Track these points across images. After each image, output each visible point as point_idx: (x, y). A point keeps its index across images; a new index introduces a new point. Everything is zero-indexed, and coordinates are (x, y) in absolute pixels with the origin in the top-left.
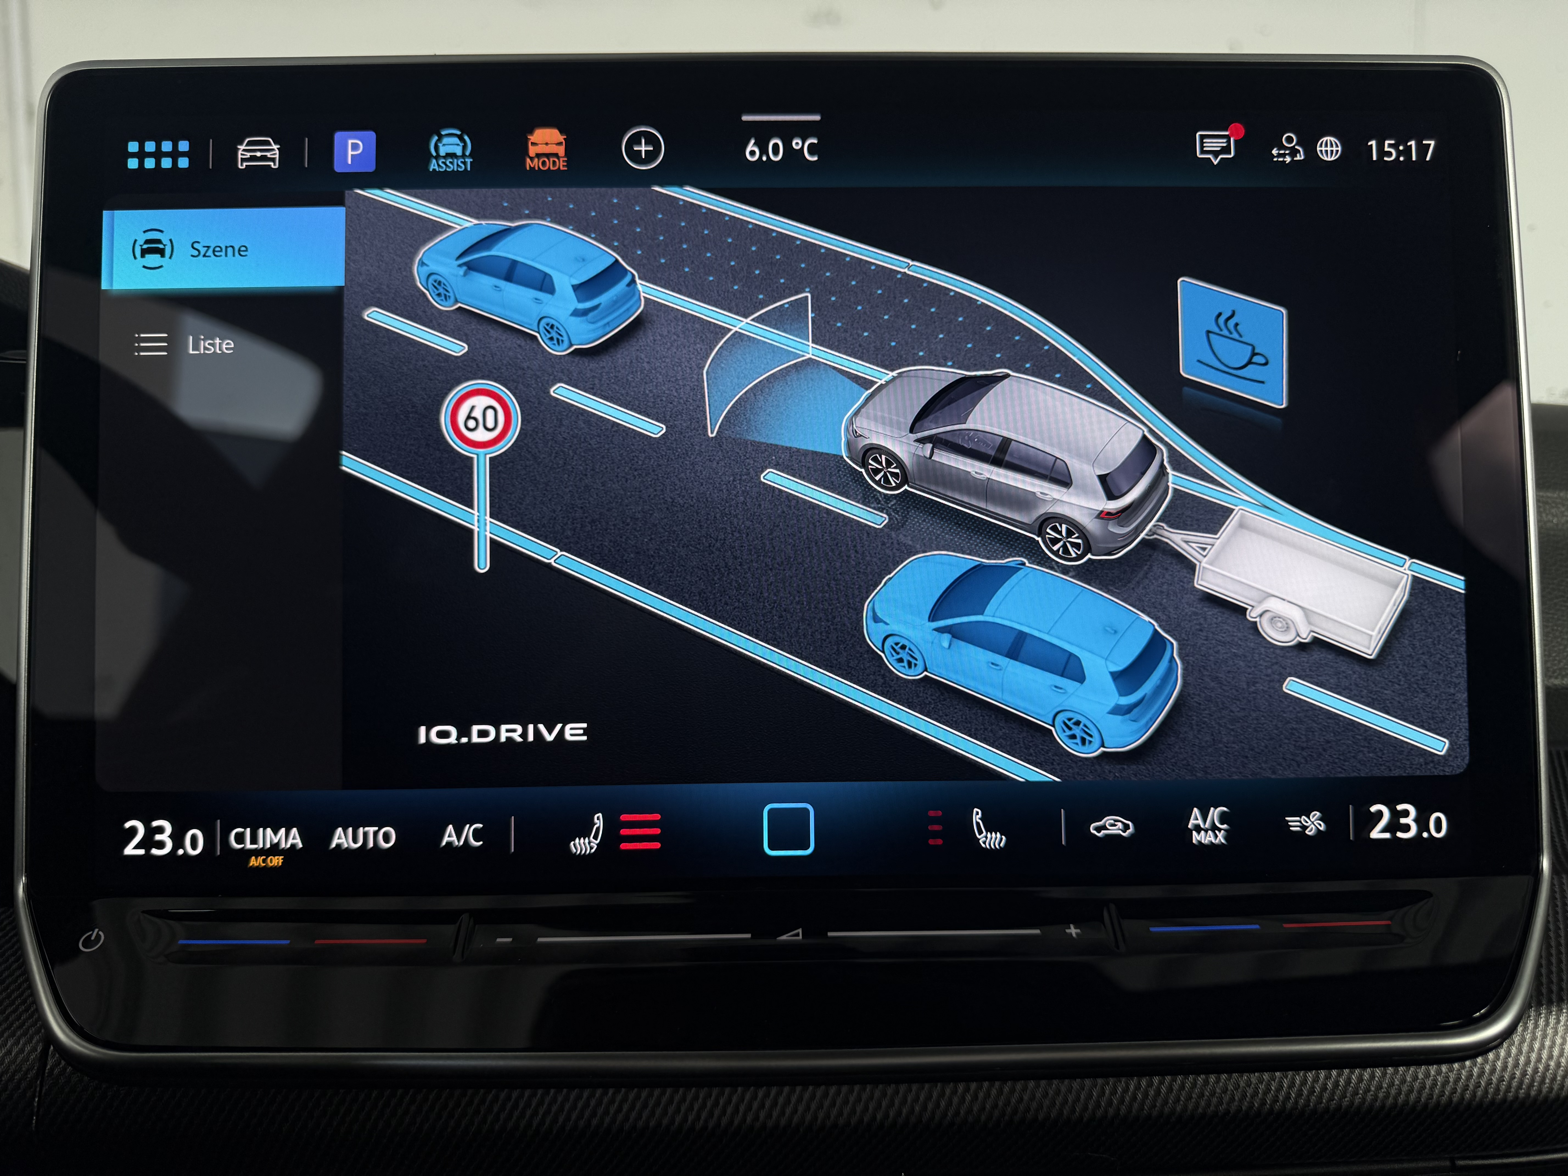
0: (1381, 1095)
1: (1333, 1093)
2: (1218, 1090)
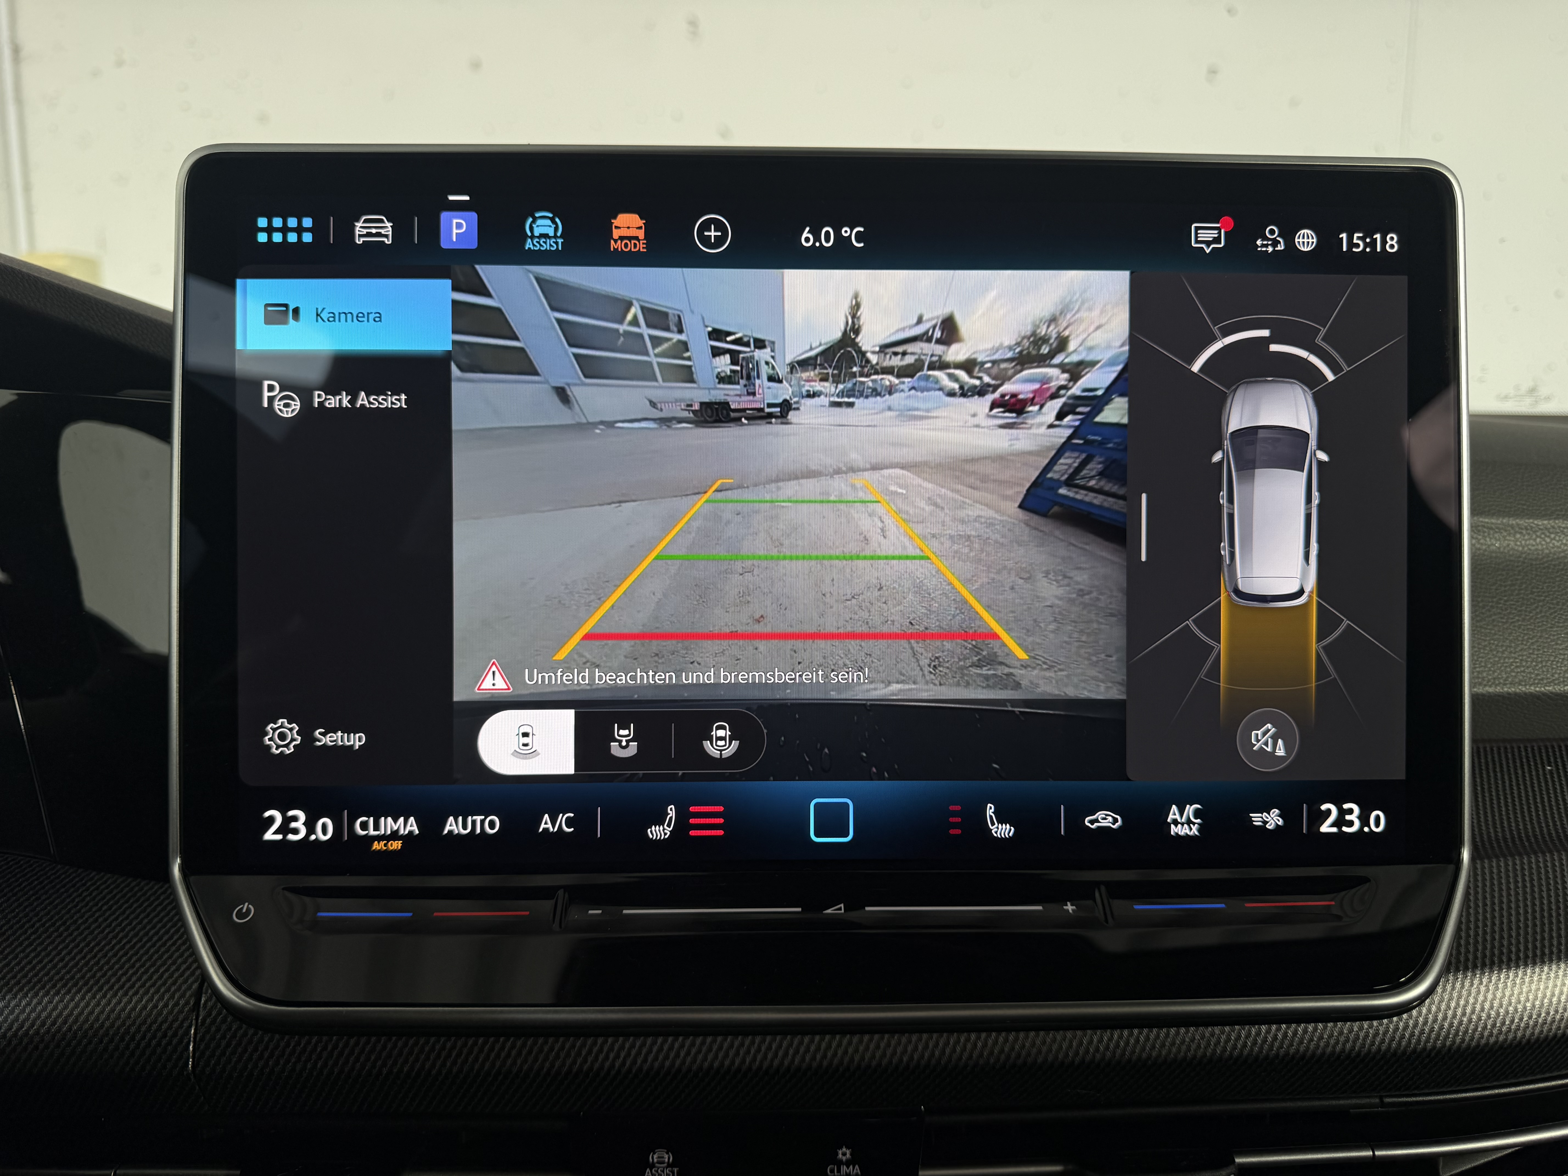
0: (1322, 1044)
1: (1282, 1042)
2: (1187, 1040)
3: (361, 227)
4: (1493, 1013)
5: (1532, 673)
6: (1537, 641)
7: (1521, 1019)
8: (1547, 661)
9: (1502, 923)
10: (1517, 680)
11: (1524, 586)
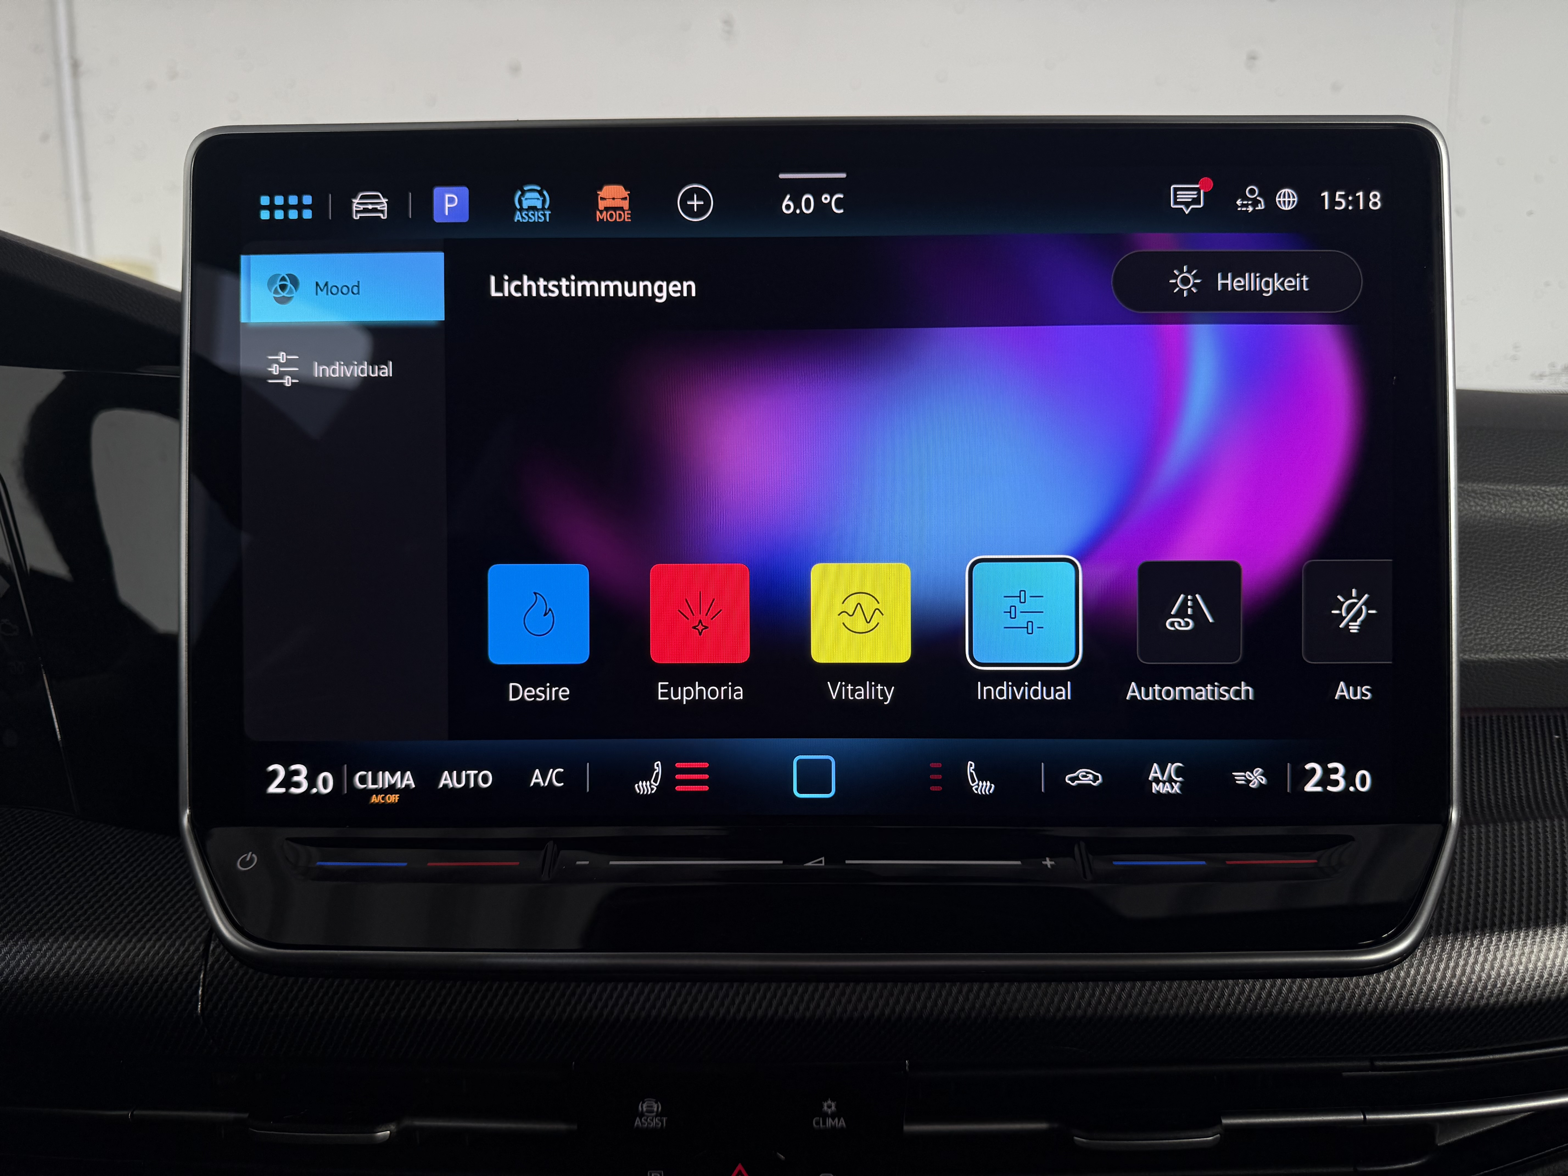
3: (358, 203)
4: (1484, 976)
5: (1537, 640)
6: (1542, 608)
7: (1513, 982)
8: (1552, 628)
9: (1496, 886)
10: (1521, 647)
11: (1530, 552)
